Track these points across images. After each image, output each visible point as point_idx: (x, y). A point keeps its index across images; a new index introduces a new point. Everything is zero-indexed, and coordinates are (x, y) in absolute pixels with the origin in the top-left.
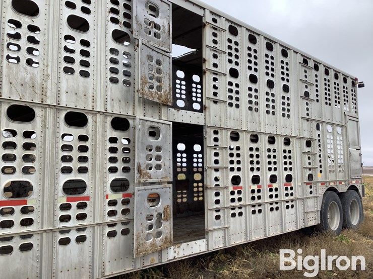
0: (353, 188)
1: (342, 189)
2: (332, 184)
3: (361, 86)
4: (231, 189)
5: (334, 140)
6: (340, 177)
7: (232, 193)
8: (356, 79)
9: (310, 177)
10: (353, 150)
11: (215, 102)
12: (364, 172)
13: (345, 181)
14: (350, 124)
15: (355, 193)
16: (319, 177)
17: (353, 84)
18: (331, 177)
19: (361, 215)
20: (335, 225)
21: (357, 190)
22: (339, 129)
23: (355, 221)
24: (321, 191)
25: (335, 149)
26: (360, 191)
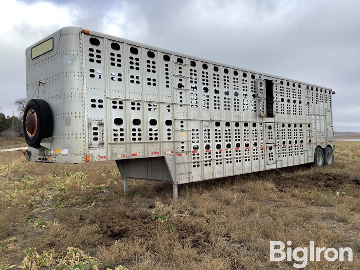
0: (329, 146)
1: (324, 146)
2: (319, 144)
3: (334, 93)
4: (282, 146)
5: (320, 123)
6: (323, 140)
7: (283, 148)
8: (331, 90)
9: (310, 141)
10: (329, 127)
11: (277, 113)
12: (334, 137)
13: (325, 142)
14: (328, 114)
15: (330, 149)
16: (313, 141)
17: (330, 92)
18: (319, 141)
19: (333, 159)
20: (320, 163)
21: (331, 147)
22: (322, 117)
23: (330, 162)
24: (314, 147)
25: (320, 127)
26: (332, 148)
